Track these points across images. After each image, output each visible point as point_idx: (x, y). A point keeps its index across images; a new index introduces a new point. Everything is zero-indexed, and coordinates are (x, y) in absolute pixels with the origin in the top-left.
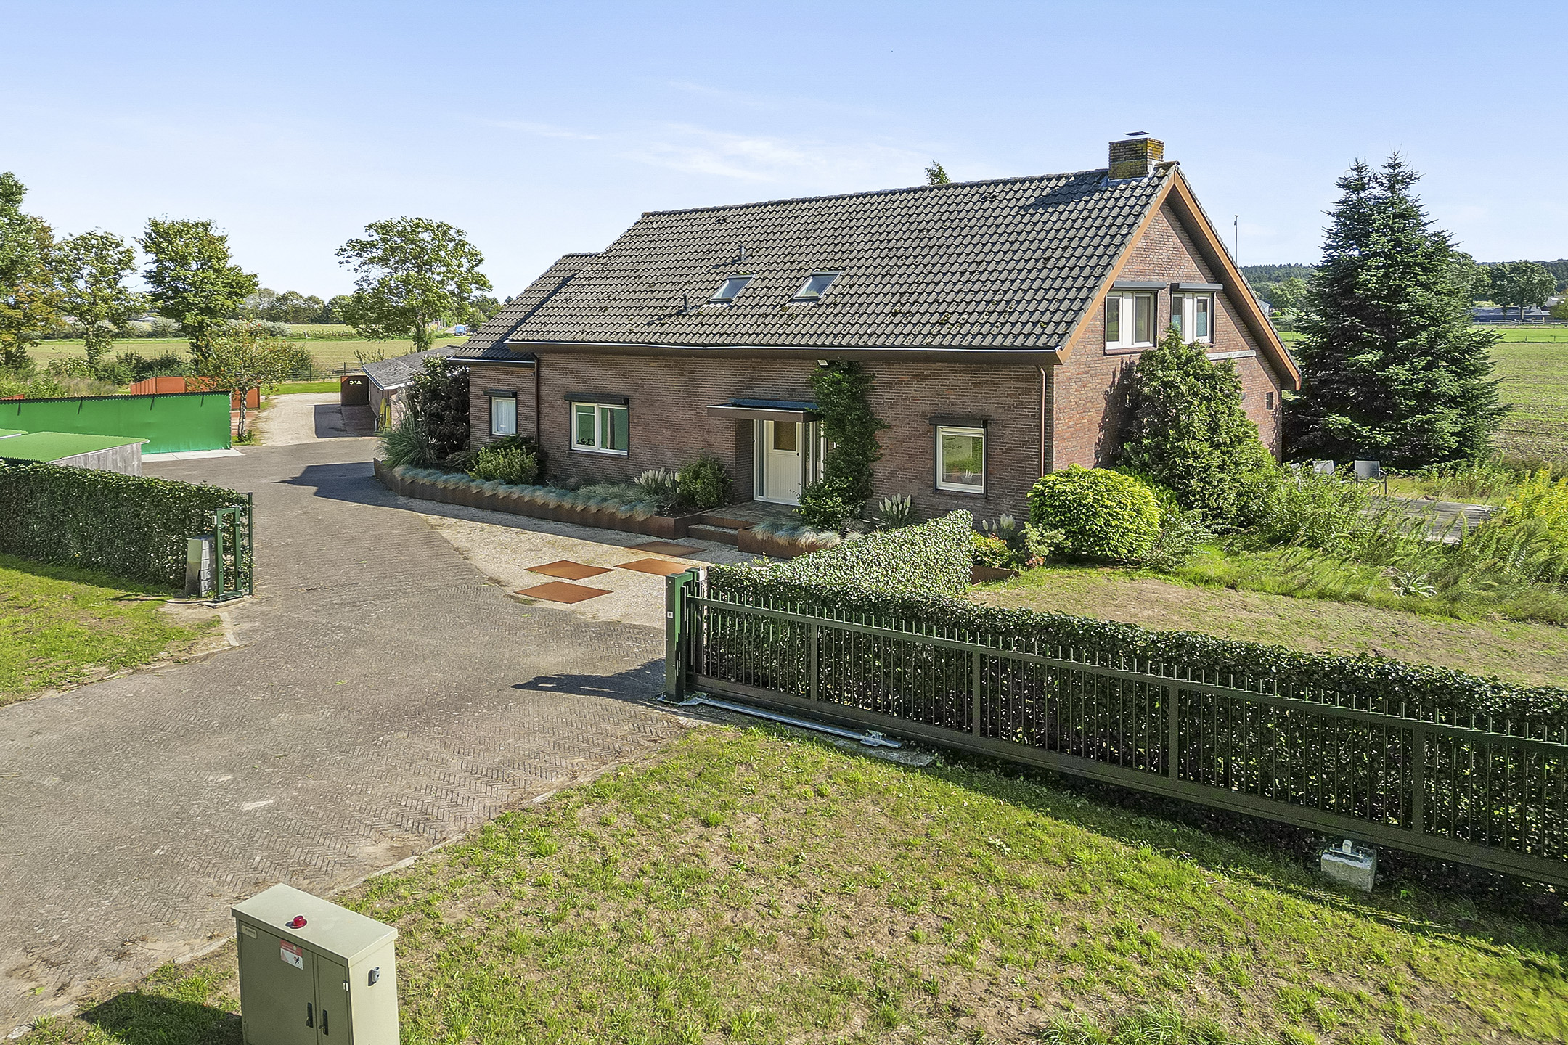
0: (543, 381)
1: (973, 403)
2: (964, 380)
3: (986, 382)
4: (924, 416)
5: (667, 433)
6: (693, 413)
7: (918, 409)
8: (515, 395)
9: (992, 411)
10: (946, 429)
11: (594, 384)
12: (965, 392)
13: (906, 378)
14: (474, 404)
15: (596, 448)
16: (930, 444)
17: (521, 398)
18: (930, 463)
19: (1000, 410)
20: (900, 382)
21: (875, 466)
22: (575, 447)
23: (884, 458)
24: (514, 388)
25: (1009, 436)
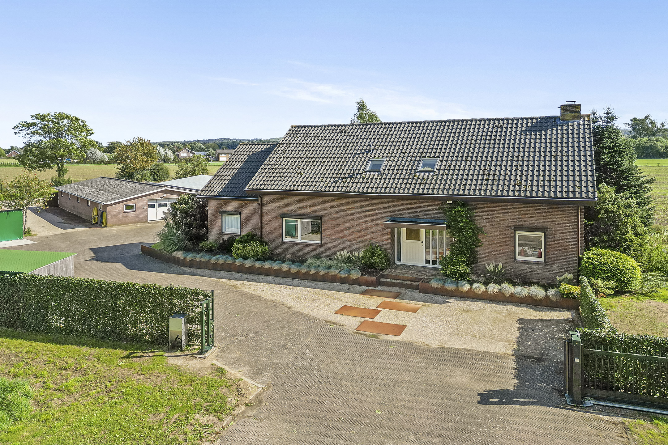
0: (264, 208)
1: (536, 221)
2: (532, 211)
3: (545, 212)
4: (508, 227)
5: (347, 233)
6: (363, 224)
7: (505, 223)
8: (240, 214)
9: (549, 225)
10: (520, 232)
11: (299, 210)
12: (532, 216)
13: (497, 209)
14: (210, 217)
15: (299, 240)
16: (512, 239)
17: (244, 215)
18: (512, 248)
19: (552, 224)
20: (494, 211)
21: (479, 249)
22: (286, 239)
23: (484, 246)
24: (239, 210)
25: (558, 236)
